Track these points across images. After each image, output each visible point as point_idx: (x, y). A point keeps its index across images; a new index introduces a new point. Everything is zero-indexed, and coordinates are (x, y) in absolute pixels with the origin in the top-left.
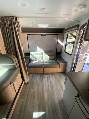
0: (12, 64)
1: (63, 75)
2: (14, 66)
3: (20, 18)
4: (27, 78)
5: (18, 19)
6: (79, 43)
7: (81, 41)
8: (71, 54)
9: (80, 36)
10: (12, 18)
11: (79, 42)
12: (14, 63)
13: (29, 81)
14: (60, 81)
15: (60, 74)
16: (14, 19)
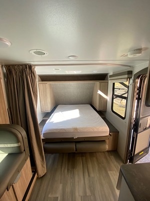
0: (16, 145)
1: (112, 157)
2: (19, 147)
3: (36, 67)
4: (42, 166)
5: (33, 67)
6: (136, 101)
7: (139, 96)
8: (124, 117)
9: (136, 89)
10: (24, 66)
11: (135, 98)
12: (18, 141)
13: (46, 172)
14: (109, 172)
15: (107, 154)
16: (27, 68)
